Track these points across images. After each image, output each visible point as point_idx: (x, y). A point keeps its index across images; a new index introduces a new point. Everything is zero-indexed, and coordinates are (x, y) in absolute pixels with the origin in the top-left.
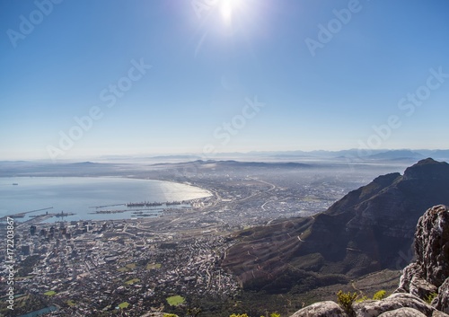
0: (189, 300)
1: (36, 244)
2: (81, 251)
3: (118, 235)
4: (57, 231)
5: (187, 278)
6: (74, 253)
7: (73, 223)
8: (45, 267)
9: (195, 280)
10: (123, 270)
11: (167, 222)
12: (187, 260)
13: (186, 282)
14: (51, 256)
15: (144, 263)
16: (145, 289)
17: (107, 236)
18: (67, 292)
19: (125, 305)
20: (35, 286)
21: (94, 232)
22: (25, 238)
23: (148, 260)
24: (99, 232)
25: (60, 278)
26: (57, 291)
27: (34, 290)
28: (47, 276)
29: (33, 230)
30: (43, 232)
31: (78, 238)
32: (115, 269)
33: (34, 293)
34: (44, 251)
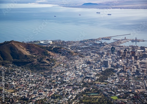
1: (113, 60)
2: (143, 71)
4: (128, 52)
6: (137, 72)
7: (142, 48)
8: (116, 78)
14: (121, 71)
18: (126, 100)
20: (106, 90)
22: (107, 55)
25: (124, 88)
26: (119, 97)
27: (105, 93)
28: (116, 85)
29: (113, 50)
30: (119, 53)
31: (143, 61)
33: (105, 95)
34: (117, 66)
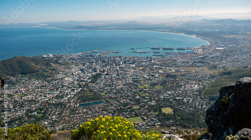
0: (174, 111)
1: (101, 67)
2: (121, 73)
3: (143, 66)
4: (111, 61)
5: (177, 98)
6: (118, 74)
7: (120, 57)
8: (103, 80)
9: (182, 100)
10: (141, 87)
11: (174, 60)
12: (181, 86)
13: (176, 100)
14: (106, 75)
15: (154, 85)
16: (151, 100)
17: (137, 66)
18: (110, 95)
19: (138, 107)
20: (97, 89)
21: (130, 63)
22: (96, 63)
23: (157, 83)
24: (132, 64)
25: (109, 86)
26: (106, 93)
28: (103, 85)
31: (121, 66)
32: (137, 86)
33: (95, 92)
34: (104, 71)
